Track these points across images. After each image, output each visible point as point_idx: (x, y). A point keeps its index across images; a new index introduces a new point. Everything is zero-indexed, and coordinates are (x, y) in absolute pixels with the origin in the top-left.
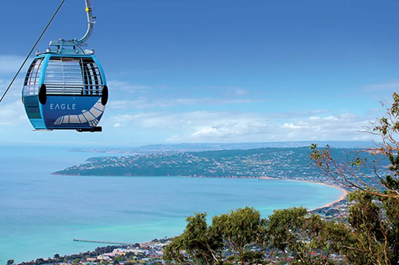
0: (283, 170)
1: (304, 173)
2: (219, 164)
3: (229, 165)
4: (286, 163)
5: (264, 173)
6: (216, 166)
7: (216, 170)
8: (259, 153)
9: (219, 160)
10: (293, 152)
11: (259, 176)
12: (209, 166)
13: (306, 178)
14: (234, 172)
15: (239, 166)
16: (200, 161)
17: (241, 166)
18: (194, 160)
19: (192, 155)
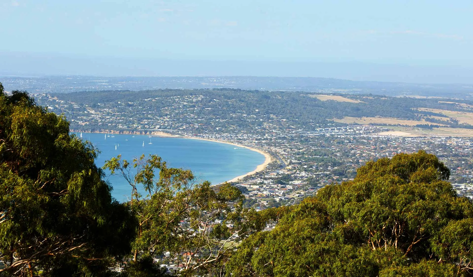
0: (187, 123)
1: (217, 129)
2: (93, 112)
3: (108, 114)
4: (193, 113)
5: (158, 126)
6: (89, 115)
7: (88, 121)
8: (154, 97)
9: (94, 106)
10: (203, 97)
11: (151, 132)
12: (79, 115)
13: (219, 136)
14: (114, 124)
15: (122, 115)
16: (66, 108)
17: (125, 116)
18: (57, 106)
19: (55, 98)
